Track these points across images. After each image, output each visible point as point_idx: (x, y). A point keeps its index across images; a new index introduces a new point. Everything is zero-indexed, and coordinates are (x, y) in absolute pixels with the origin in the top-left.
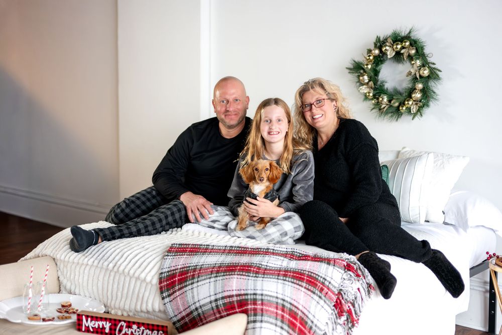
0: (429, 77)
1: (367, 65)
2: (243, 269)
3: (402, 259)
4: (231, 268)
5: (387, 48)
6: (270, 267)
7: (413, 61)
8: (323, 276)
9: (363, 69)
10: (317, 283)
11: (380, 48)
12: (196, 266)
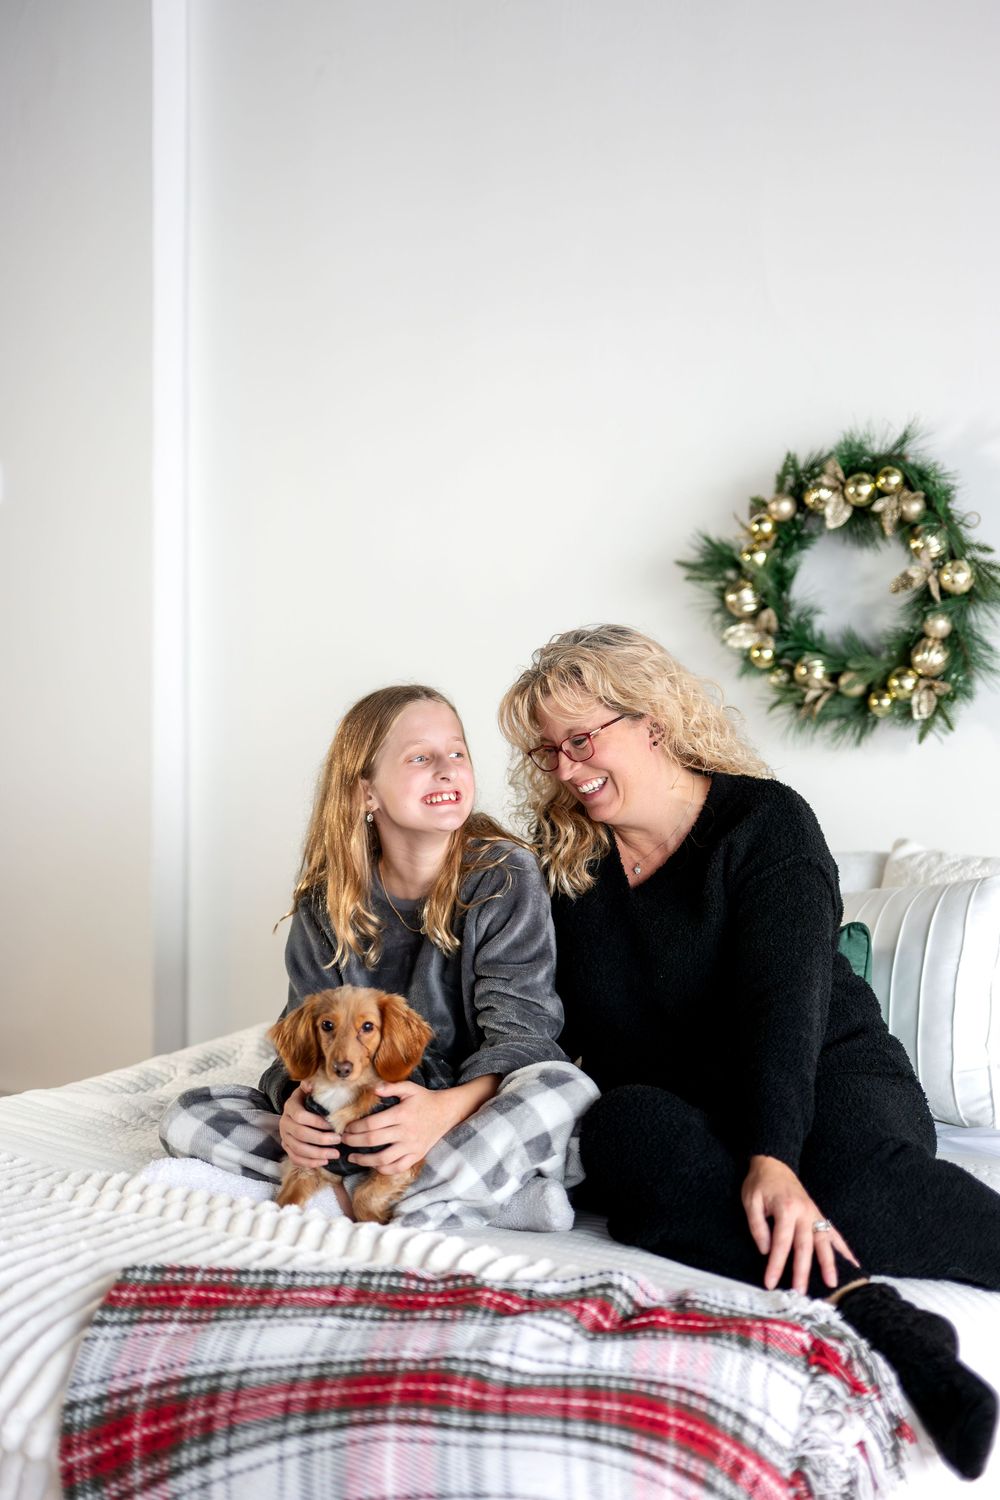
0: (971, 596)
1: (751, 552)
2: (418, 1394)
3: (979, 1292)
4: (367, 1390)
5: (824, 494)
6: (525, 1374)
7: (916, 537)
8: (734, 1404)
9: (737, 565)
10: (718, 1441)
11: (797, 494)
12: (219, 1375)
